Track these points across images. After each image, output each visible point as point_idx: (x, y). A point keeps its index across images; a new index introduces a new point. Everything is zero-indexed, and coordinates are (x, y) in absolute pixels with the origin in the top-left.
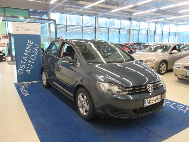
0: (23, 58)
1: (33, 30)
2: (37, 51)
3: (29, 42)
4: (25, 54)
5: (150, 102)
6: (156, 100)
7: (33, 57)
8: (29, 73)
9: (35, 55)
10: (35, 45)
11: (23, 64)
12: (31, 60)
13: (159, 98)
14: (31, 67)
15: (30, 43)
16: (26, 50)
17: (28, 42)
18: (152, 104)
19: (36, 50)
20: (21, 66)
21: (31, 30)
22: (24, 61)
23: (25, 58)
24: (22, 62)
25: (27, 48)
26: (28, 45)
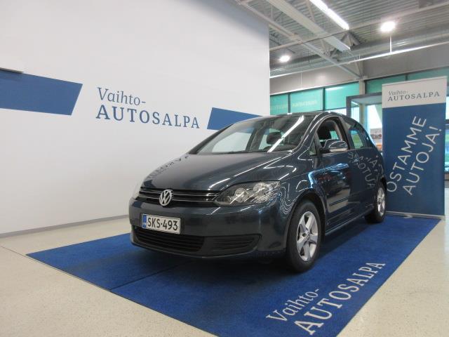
0: (399, 157)
1: (427, 95)
2: (434, 143)
3: (416, 122)
4: (403, 149)
5: (153, 223)
6: (168, 227)
7: (423, 157)
8: (409, 192)
9: (428, 153)
10: (431, 128)
11: (397, 171)
12: (417, 164)
13: (175, 225)
14: (415, 178)
15: (417, 124)
16: (406, 142)
17: (413, 123)
18: (156, 229)
19: (432, 141)
20: (393, 176)
21: (423, 96)
22: (400, 164)
23: (403, 159)
24: (395, 166)
25: (408, 136)
26: (412, 129)
